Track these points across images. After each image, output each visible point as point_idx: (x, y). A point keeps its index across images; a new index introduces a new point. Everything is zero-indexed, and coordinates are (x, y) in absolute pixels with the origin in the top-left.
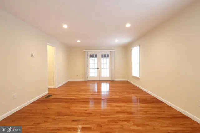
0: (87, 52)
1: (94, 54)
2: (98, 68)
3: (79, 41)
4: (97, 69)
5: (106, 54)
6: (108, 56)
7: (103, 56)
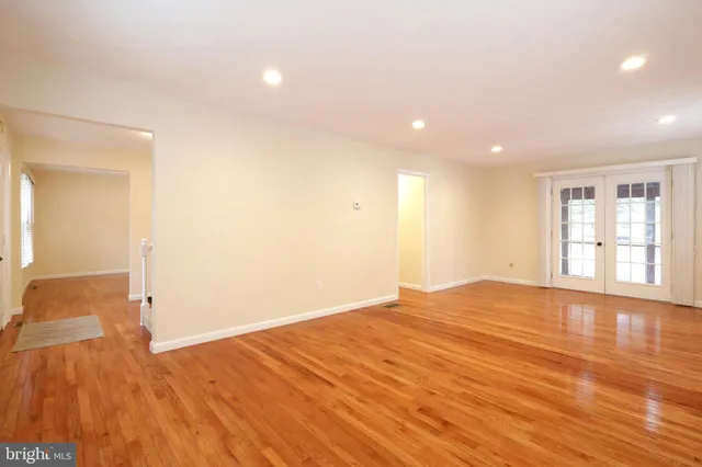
0: (548, 180)
1: (583, 184)
2: (599, 244)
3: (497, 149)
4: (593, 247)
5: (645, 179)
6: (653, 191)
7: (623, 191)
